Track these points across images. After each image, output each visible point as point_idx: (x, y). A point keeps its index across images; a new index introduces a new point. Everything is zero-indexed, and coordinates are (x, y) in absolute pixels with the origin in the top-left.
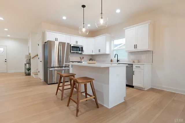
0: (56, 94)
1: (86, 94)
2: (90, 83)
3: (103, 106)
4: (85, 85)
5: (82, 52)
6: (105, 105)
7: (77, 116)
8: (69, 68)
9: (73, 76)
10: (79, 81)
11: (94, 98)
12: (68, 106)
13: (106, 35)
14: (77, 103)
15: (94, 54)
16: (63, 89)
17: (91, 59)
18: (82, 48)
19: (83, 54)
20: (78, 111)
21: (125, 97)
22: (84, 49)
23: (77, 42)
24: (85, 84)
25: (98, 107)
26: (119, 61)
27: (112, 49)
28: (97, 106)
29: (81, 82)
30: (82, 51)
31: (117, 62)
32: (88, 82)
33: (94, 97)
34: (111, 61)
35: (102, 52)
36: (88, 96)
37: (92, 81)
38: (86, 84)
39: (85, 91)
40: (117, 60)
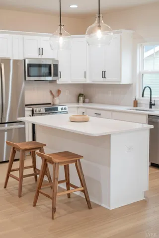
0: (5, 187)
1: (69, 185)
2: (74, 164)
3: (100, 206)
4: (67, 168)
5: (55, 78)
6: (103, 205)
7: (53, 218)
8: (23, 126)
9: (40, 148)
10: (56, 160)
11: (83, 191)
12: (35, 205)
13: (121, 32)
14: (53, 198)
15: (88, 81)
16: (22, 176)
17: (80, 95)
18: (56, 66)
19: (58, 82)
20: (54, 210)
21: (145, 192)
22: (60, 69)
23: (41, 51)
24: (65, 166)
25: (90, 207)
26: (154, 105)
27: (138, 72)
28: (89, 205)
29: (58, 163)
30: (56, 75)
31: (151, 107)
32: (72, 162)
33: (82, 189)
34: (136, 104)
35: (110, 79)
36: (71, 188)
37: (79, 160)
38: (68, 165)
39: (66, 179)
40: (150, 102)
